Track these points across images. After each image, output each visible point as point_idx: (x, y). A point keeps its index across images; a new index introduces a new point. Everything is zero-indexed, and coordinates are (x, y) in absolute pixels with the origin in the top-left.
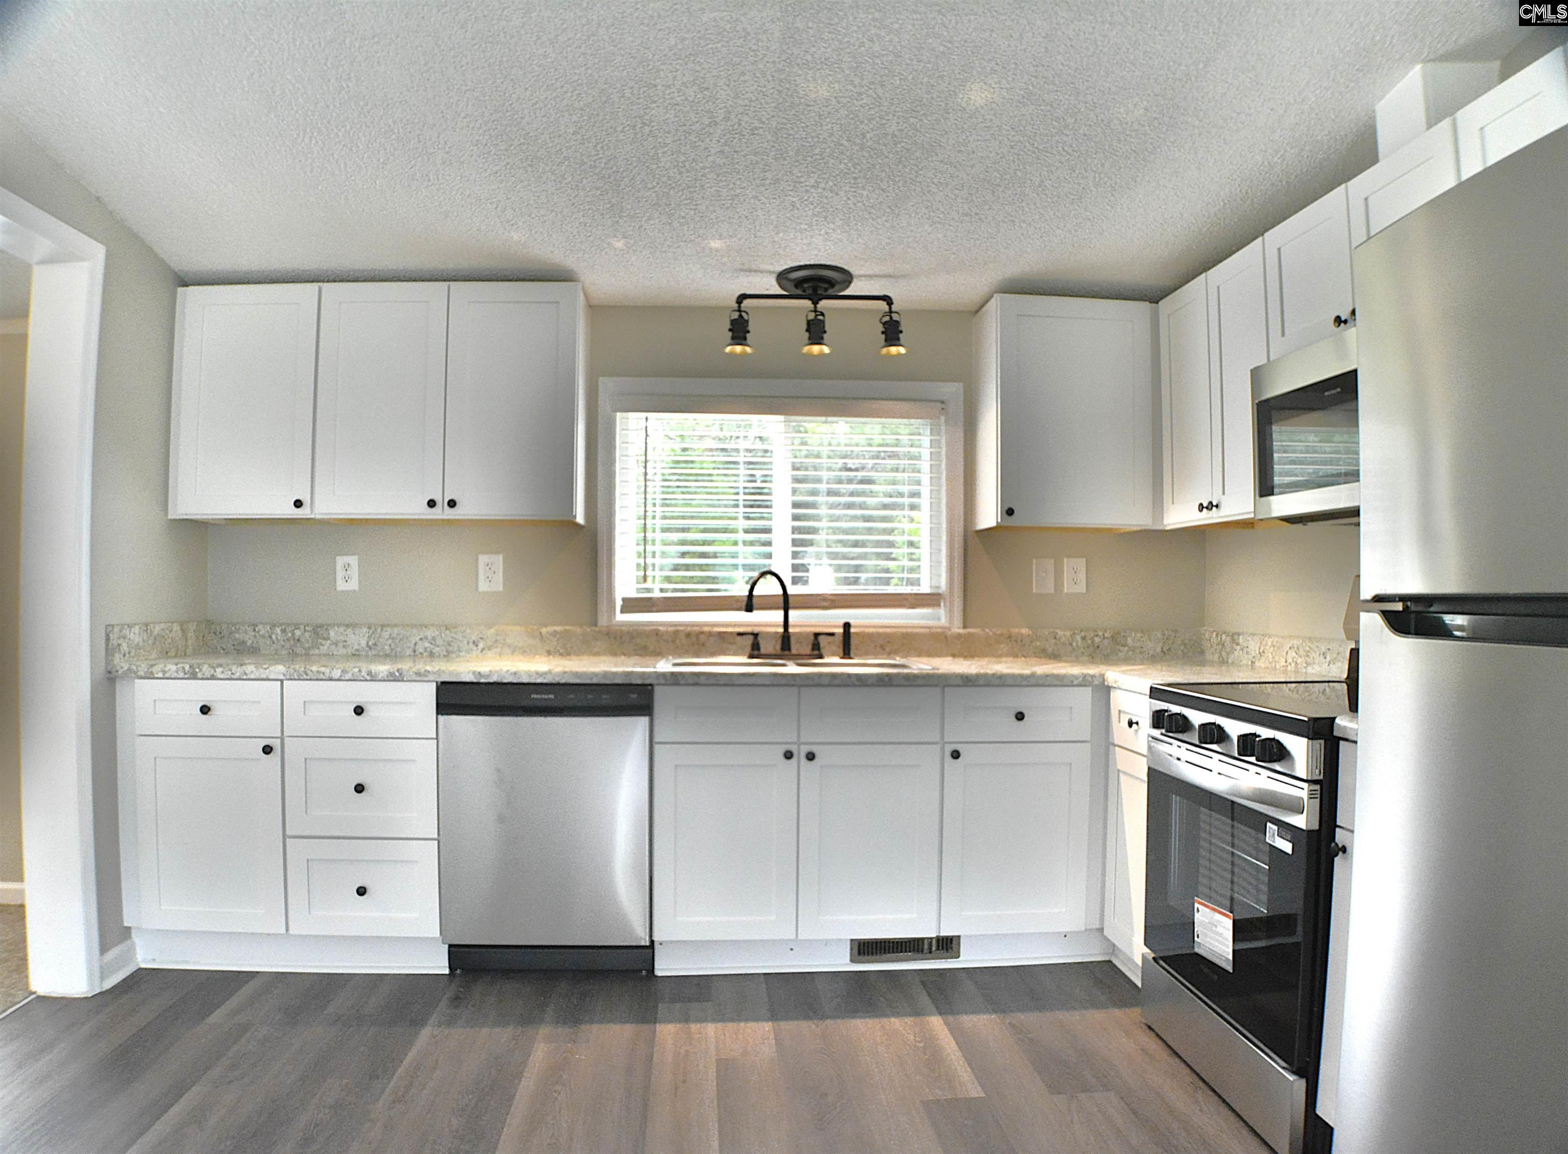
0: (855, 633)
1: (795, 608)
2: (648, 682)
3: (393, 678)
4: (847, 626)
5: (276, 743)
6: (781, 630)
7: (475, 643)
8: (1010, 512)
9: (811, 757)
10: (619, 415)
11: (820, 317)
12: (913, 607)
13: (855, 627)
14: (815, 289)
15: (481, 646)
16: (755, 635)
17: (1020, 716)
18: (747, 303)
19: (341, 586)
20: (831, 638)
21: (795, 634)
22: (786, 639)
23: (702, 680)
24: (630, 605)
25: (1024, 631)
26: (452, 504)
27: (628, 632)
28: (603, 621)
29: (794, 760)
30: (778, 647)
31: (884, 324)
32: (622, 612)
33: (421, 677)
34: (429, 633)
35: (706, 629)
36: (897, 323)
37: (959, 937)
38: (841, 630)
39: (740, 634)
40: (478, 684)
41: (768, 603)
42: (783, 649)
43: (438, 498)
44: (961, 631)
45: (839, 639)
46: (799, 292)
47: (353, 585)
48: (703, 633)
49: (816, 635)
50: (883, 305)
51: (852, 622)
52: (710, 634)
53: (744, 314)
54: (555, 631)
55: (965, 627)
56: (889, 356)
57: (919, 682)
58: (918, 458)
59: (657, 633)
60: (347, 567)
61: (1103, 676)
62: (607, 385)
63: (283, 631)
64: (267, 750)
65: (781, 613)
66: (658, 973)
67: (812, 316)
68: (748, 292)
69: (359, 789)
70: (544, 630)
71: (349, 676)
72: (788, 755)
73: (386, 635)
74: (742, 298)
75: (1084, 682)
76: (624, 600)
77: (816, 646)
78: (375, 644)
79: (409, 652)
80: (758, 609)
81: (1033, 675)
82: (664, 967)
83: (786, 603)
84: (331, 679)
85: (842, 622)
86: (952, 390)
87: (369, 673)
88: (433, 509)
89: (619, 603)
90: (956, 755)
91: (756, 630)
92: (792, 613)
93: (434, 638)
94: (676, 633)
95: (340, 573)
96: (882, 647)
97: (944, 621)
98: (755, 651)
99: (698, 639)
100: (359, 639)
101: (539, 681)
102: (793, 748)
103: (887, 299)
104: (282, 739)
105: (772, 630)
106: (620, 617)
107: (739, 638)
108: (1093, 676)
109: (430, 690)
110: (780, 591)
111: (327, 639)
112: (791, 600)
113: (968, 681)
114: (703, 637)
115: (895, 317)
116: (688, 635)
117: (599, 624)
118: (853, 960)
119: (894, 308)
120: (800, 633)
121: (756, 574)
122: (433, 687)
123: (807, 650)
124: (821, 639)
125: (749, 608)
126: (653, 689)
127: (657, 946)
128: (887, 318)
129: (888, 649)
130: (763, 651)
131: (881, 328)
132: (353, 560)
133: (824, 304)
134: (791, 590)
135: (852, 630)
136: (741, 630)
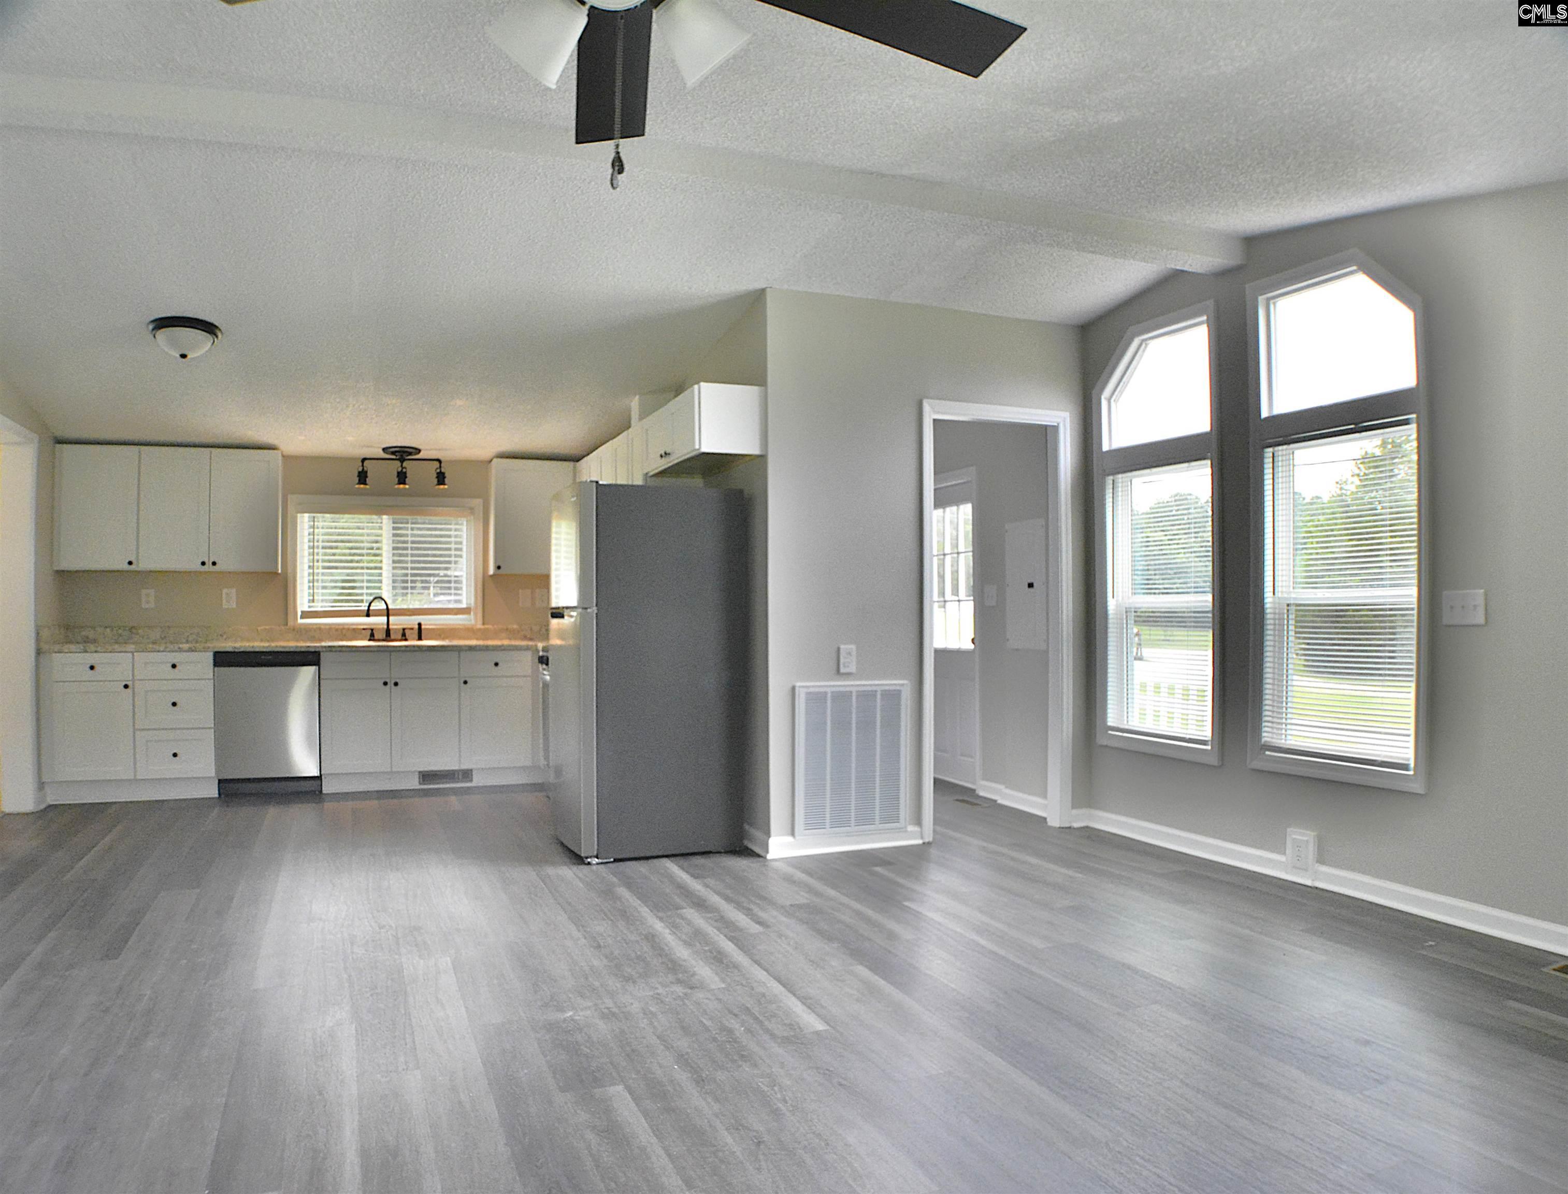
0: (425, 629)
1: (393, 615)
2: (317, 650)
3: (191, 650)
4: (420, 625)
5: (129, 683)
6: (386, 627)
7: (221, 635)
8: (499, 568)
9: (396, 684)
10: (299, 515)
11: (404, 470)
12: (456, 614)
13: (425, 625)
14: (402, 456)
15: (225, 637)
16: (372, 630)
17: (496, 664)
18: (366, 463)
19: (144, 606)
20: (411, 631)
21: (393, 629)
22: (388, 631)
23: (344, 649)
24: (305, 615)
25: (515, 626)
26: (214, 564)
27: (305, 629)
28: (291, 623)
29: (388, 686)
30: (384, 636)
31: (438, 473)
32: (302, 617)
33: (205, 650)
34: (196, 630)
35: (346, 627)
36: (443, 474)
37: (471, 770)
38: (417, 627)
39: (364, 629)
40: (234, 652)
41: (378, 613)
42: (386, 636)
43: (206, 561)
44: (482, 627)
45: (416, 632)
46: (394, 457)
47: (152, 605)
48: (344, 629)
49: (404, 629)
50: (437, 464)
51: (422, 623)
52: (348, 629)
53: (365, 469)
54: (266, 629)
55: (484, 624)
56: (439, 489)
57: (449, 649)
58: (460, 537)
59: (320, 629)
60: (147, 595)
61: (536, 646)
62: (293, 499)
63: (112, 630)
64: (126, 686)
65: (385, 618)
66: (324, 792)
67: (400, 469)
68: (368, 457)
69: (174, 704)
70: (259, 628)
71: (168, 650)
72: (385, 684)
73: (171, 632)
74: (364, 460)
75: (527, 648)
76: (302, 612)
77: (404, 635)
78: (165, 637)
79: (184, 641)
80: (373, 616)
81: (503, 645)
82: (328, 788)
83: (388, 613)
84: (158, 651)
85: (417, 623)
86: (477, 503)
87: (179, 648)
88: (203, 567)
89: (299, 614)
90: (465, 682)
91: (372, 627)
92: (391, 618)
93: (198, 633)
94: (330, 629)
95: (144, 600)
96: (440, 635)
97: (473, 622)
98: (372, 637)
99: (342, 632)
100: (155, 634)
101: (265, 650)
102: (388, 680)
103: (439, 461)
104: (133, 680)
105: (381, 627)
106: (300, 621)
107: (364, 631)
108: (532, 646)
109: (210, 656)
110: (385, 607)
111: (138, 634)
112: (390, 612)
113: (471, 648)
114: (344, 632)
115: (443, 470)
116: (337, 630)
117: (289, 624)
118: (420, 784)
119: (442, 465)
120: (396, 629)
121: (372, 598)
122: (211, 654)
123: (400, 637)
124: (406, 631)
125: (368, 615)
126: (319, 655)
127: (323, 777)
128: (438, 471)
129: (442, 636)
130: (376, 637)
131: (435, 475)
132: (152, 592)
133: (405, 464)
134: (390, 607)
135: (423, 627)
136: (365, 627)
